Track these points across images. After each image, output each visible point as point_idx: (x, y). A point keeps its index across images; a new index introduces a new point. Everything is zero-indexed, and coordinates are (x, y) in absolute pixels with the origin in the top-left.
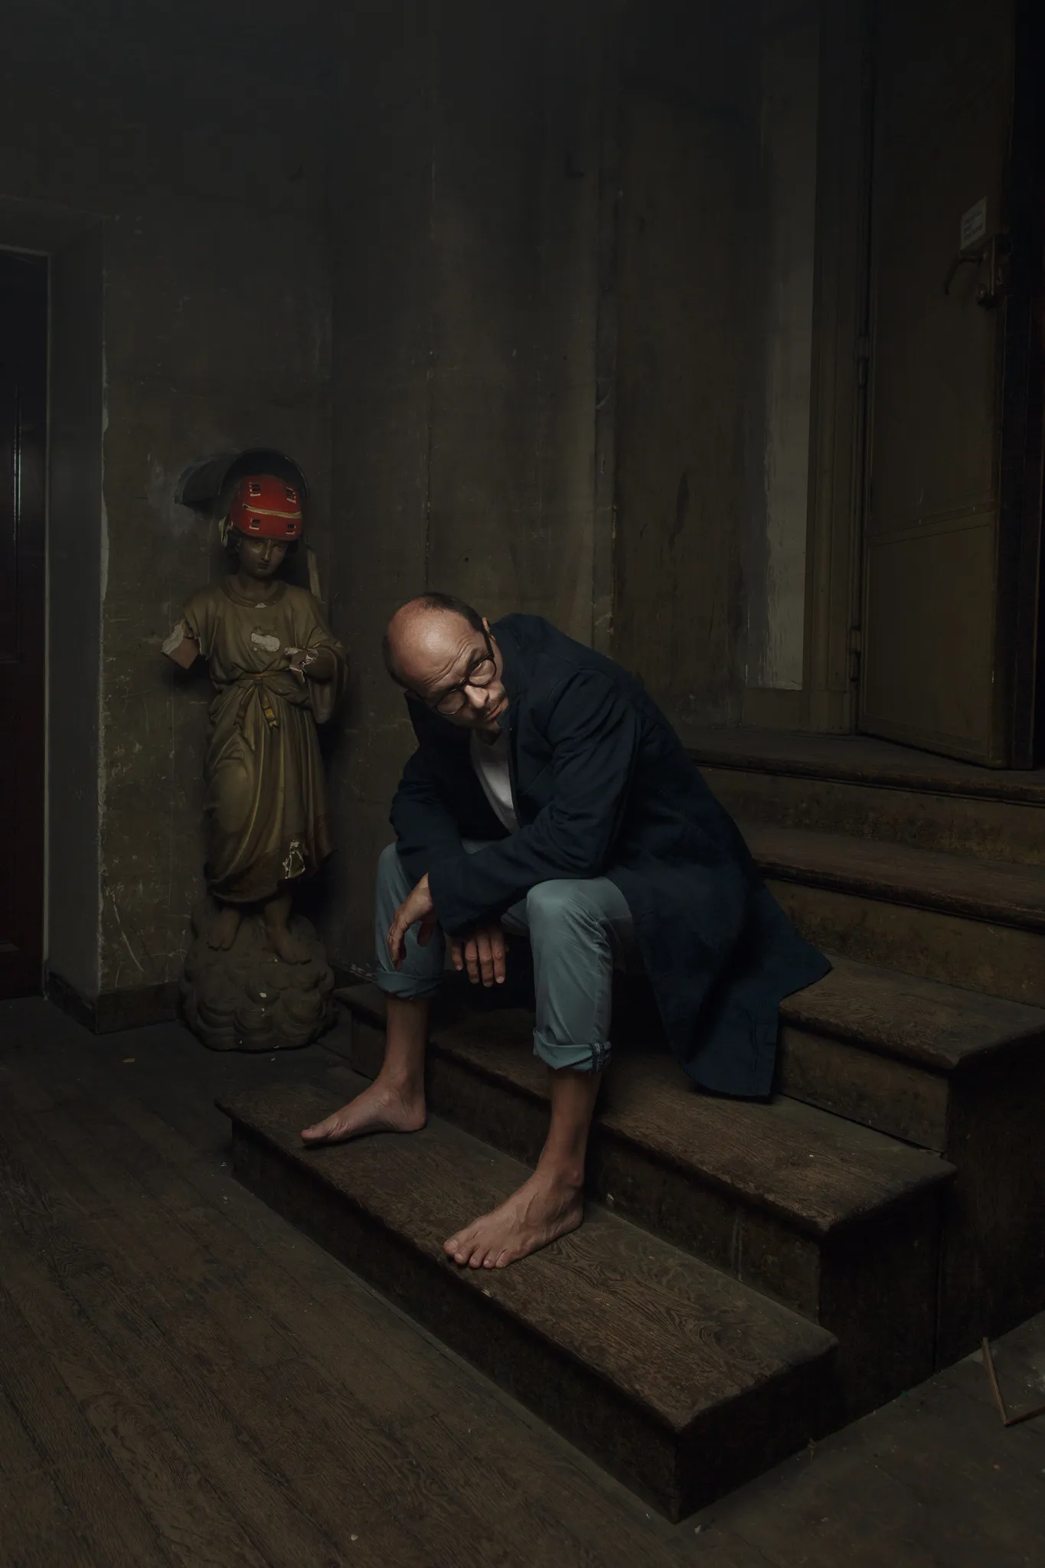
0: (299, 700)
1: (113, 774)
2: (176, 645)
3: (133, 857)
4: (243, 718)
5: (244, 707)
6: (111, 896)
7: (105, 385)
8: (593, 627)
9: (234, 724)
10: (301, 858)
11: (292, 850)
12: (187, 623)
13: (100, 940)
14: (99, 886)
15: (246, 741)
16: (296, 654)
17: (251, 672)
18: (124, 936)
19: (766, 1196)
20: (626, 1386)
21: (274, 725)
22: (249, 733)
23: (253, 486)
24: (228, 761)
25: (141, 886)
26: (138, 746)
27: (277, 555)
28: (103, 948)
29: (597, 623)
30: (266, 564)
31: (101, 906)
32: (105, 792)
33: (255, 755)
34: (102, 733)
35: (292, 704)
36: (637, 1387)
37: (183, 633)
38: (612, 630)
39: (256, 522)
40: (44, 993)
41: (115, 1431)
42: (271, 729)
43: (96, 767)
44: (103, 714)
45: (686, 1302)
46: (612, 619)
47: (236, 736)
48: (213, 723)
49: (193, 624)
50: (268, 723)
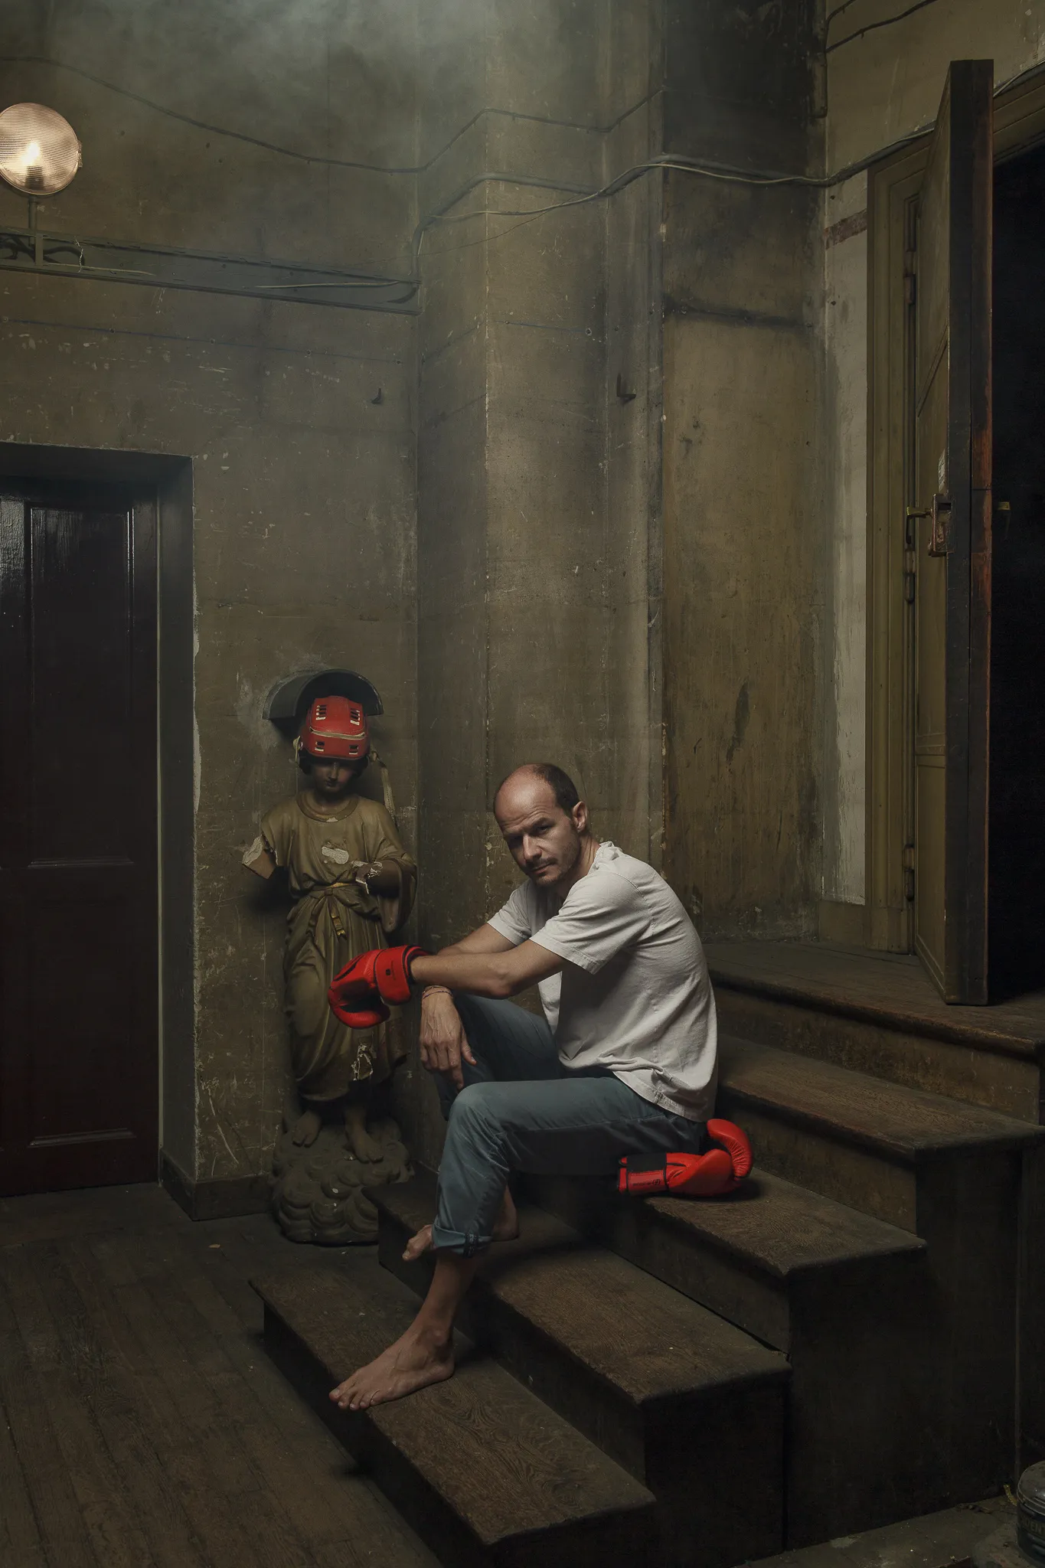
0: (366, 911)
1: (208, 975)
2: (256, 856)
3: (228, 1054)
4: (314, 927)
5: (315, 917)
6: (206, 1090)
7: (195, 612)
8: (650, 840)
9: (307, 933)
10: (369, 1061)
11: (360, 1053)
12: (264, 837)
13: (197, 1131)
14: (196, 1080)
15: (317, 948)
16: (362, 867)
17: (322, 884)
18: (219, 1128)
19: (607, 1375)
20: (462, 1514)
21: (341, 934)
22: (320, 942)
23: (320, 709)
24: (303, 968)
25: (235, 1081)
26: (230, 948)
27: (343, 775)
28: (199, 1139)
29: (652, 838)
30: (334, 782)
31: (198, 1099)
32: (200, 992)
33: (325, 961)
34: (196, 937)
35: (360, 914)
36: (469, 1515)
37: (261, 846)
38: (664, 846)
39: (321, 744)
40: (159, 1179)
41: (100, 1527)
42: (339, 937)
43: (192, 968)
44: (197, 918)
45: (548, 1462)
46: (663, 835)
47: (309, 943)
48: (290, 931)
49: (269, 839)
50: (337, 931)
